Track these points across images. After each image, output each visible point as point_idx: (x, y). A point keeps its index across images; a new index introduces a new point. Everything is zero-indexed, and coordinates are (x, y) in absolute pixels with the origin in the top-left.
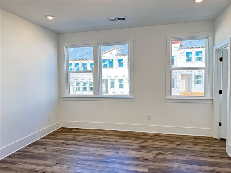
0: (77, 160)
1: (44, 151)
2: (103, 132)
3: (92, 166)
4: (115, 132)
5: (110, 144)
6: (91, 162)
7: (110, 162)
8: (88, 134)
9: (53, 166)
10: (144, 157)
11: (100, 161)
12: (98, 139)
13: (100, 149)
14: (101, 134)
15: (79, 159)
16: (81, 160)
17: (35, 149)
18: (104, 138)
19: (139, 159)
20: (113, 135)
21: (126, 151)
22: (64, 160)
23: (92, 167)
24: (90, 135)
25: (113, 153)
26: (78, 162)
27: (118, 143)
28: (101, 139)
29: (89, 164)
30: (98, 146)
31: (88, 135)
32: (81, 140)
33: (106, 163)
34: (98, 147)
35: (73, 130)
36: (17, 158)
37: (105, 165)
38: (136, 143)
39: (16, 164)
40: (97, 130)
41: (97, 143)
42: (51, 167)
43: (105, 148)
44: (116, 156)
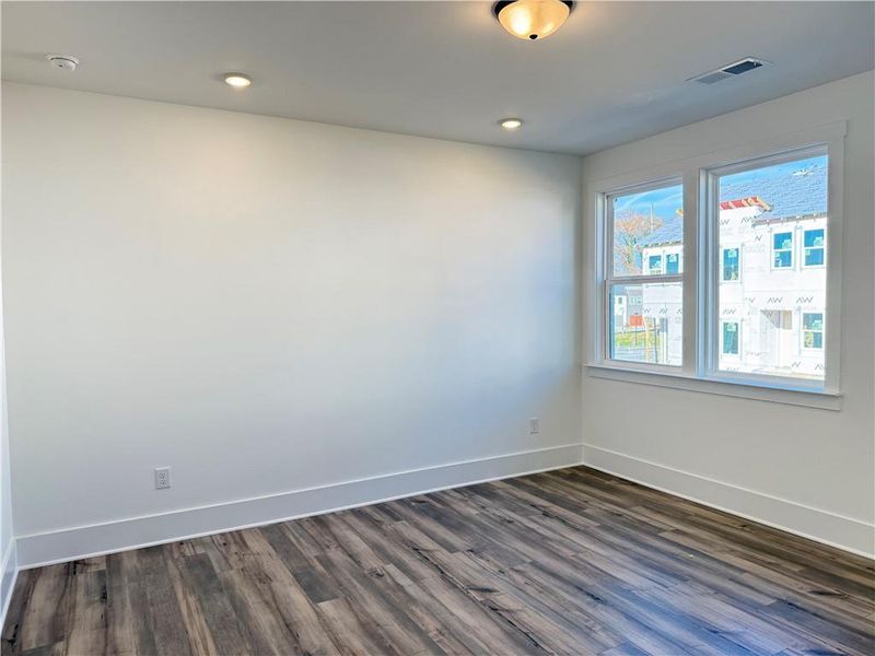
0: (524, 562)
1: (474, 512)
2: (697, 515)
3: (544, 589)
4: (746, 525)
5: (672, 556)
6: (552, 580)
7: (604, 602)
8: (637, 505)
9: (458, 551)
10: (745, 636)
11: (580, 588)
12: (652, 530)
13: (618, 557)
14: (683, 517)
15: (529, 561)
16: (534, 564)
17: (462, 500)
18: (677, 531)
19: (715, 632)
20: (723, 532)
21: (703, 594)
22: (496, 547)
23: (540, 592)
24: (643, 510)
25: (646, 583)
26: (520, 568)
27: (703, 561)
28: (661, 530)
29: (542, 581)
30: (625, 548)
31: (636, 509)
32: (595, 514)
33: (589, 599)
34: (624, 550)
35: (609, 480)
36: (413, 508)
37: (582, 601)
38: (779, 585)
39: (398, 520)
40: (686, 501)
41: (632, 540)
42: (451, 552)
43: (639, 560)
44: (644, 596)
